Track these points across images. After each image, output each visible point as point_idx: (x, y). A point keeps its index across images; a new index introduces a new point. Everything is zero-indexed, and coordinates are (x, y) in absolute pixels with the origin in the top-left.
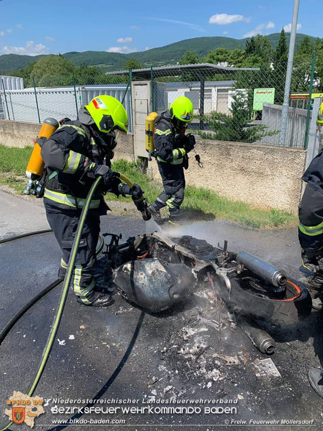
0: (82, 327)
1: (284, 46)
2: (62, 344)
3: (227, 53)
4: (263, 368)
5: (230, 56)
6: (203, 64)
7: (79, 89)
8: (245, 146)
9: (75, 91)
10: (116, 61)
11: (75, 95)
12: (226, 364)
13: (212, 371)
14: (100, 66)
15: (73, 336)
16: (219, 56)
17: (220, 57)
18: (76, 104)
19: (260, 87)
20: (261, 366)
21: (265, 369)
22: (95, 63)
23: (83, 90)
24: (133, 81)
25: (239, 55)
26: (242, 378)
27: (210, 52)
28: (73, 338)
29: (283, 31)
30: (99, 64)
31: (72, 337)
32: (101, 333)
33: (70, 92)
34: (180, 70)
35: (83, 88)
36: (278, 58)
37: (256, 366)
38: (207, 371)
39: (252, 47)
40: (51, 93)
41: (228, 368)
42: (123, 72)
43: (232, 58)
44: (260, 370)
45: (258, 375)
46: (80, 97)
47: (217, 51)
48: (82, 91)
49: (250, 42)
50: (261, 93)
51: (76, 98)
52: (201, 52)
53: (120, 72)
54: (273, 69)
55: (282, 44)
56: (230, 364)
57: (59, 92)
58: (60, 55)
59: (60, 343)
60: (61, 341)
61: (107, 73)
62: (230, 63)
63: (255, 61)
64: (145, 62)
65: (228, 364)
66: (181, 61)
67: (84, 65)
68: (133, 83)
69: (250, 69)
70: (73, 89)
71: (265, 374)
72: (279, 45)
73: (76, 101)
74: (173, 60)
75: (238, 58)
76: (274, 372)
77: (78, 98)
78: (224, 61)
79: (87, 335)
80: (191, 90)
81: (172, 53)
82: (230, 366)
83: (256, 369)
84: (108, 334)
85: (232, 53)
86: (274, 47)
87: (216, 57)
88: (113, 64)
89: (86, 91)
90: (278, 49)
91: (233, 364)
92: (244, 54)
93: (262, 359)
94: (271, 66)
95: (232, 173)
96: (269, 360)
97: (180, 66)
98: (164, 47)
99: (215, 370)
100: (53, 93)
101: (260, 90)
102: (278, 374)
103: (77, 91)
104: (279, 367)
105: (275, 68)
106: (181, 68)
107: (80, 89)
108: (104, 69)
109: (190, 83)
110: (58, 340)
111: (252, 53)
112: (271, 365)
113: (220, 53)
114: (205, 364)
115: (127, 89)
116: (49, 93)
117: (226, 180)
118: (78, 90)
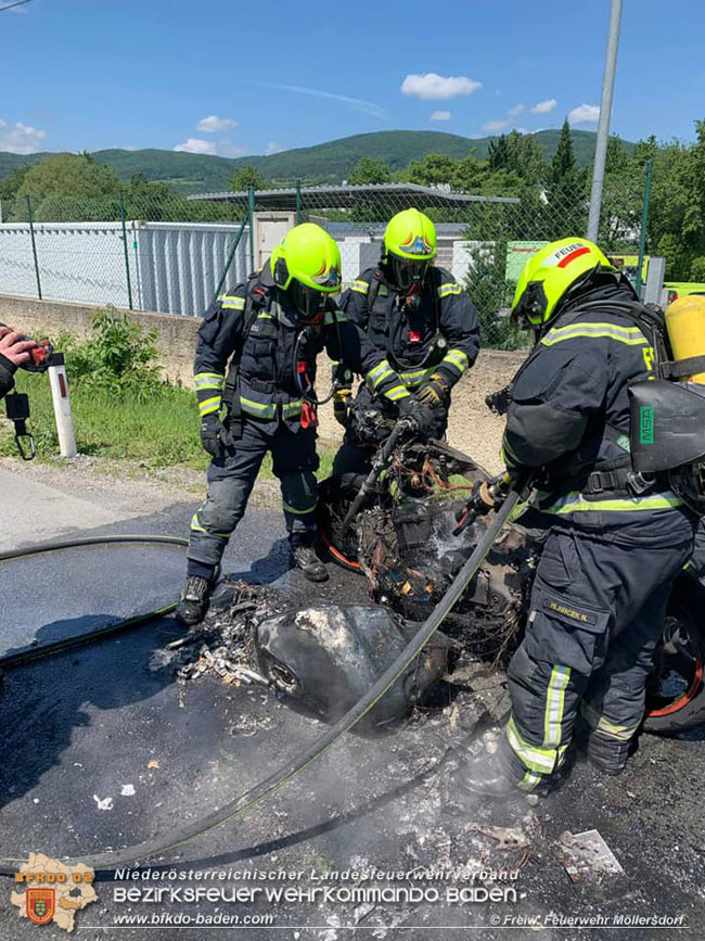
0: (153, 764)
1: (568, 154)
2: (105, 808)
3: (449, 165)
4: (581, 853)
5: (456, 171)
6: (401, 186)
7: (133, 225)
8: (502, 359)
9: (124, 230)
10: (211, 174)
11: (124, 238)
12: (498, 847)
13: (465, 864)
14: (174, 181)
15: (131, 786)
16: (432, 171)
17: (435, 172)
18: (127, 259)
19: (521, 237)
20: (577, 849)
21: (586, 856)
22: (164, 175)
23: (143, 227)
24: (257, 211)
25: (475, 170)
26: (536, 878)
27: (413, 163)
28: (133, 792)
29: (566, 125)
30: (172, 177)
31: (128, 790)
32: (200, 778)
33: (113, 231)
34: (351, 196)
35: (143, 224)
36: (557, 181)
37: (566, 850)
38: (454, 865)
39: (503, 154)
40: (68, 232)
41: (501, 856)
42: (226, 195)
43: (459, 176)
44: (575, 859)
45: (572, 870)
46: (135, 243)
47: (428, 159)
48: (140, 230)
49: (497, 145)
50: (522, 250)
51: (126, 245)
52: (394, 162)
53: (221, 195)
54: (547, 202)
55: (564, 152)
56: (506, 846)
57: (88, 231)
58: (86, 155)
59: (100, 806)
60: (102, 800)
61: (191, 197)
62: (455, 187)
63: (509, 184)
64: (272, 177)
65: (502, 845)
66: (352, 178)
67: (139, 178)
68: (255, 216)
69: (499, 199)
70: (118, 225)
71: (586, 868)
72: (559, 153)
73: (126, 251)
74: (333, 176)
75: (472, 176)
76: (607, 862)
77: (130, 245)
78: (444, 182)
79: (167, 783)
80: (373, 240)
81: (331, 162)
82: (506, 850)
83: (567, 856)
84: (215, 780)
85: (460, 166)
86: (548, 157)
87: (426, 173)
88: (202, 180)
89: (150, 232)
90: (557, 161)
91: (513, 845)
92: (485, 169)
93: (577, 833)
94: (543, 197)
95: (474, 414)
96: (592, 834)
97: (351, 188)
98: (314, 148)
99: (472, 861)
100: (72, 232)
101: (520, 244)
102: (617, 868)
103: (129, 231)
104: (618, 850)
105: (549, 200)
106: (354, 192)
107: (137, 226)
108: (184, 188)
109: (371, 226)
110: (96, 798)
111: (501, 167)
112: (599, 845)
113: (434, 165)
114: (448, 849)
115: (243, 228)
116: (64, 232)
117: (461, 430)
118: (131, 227)
